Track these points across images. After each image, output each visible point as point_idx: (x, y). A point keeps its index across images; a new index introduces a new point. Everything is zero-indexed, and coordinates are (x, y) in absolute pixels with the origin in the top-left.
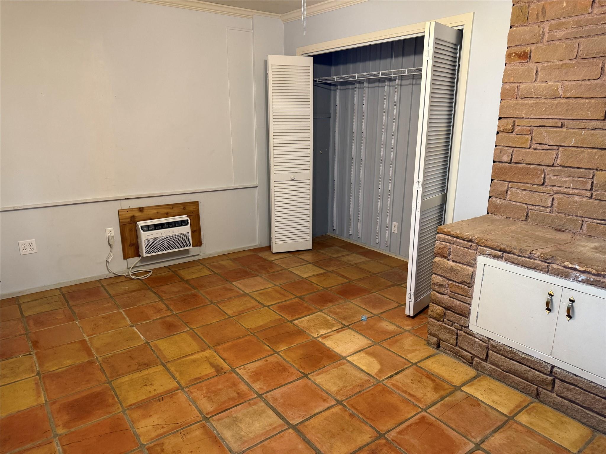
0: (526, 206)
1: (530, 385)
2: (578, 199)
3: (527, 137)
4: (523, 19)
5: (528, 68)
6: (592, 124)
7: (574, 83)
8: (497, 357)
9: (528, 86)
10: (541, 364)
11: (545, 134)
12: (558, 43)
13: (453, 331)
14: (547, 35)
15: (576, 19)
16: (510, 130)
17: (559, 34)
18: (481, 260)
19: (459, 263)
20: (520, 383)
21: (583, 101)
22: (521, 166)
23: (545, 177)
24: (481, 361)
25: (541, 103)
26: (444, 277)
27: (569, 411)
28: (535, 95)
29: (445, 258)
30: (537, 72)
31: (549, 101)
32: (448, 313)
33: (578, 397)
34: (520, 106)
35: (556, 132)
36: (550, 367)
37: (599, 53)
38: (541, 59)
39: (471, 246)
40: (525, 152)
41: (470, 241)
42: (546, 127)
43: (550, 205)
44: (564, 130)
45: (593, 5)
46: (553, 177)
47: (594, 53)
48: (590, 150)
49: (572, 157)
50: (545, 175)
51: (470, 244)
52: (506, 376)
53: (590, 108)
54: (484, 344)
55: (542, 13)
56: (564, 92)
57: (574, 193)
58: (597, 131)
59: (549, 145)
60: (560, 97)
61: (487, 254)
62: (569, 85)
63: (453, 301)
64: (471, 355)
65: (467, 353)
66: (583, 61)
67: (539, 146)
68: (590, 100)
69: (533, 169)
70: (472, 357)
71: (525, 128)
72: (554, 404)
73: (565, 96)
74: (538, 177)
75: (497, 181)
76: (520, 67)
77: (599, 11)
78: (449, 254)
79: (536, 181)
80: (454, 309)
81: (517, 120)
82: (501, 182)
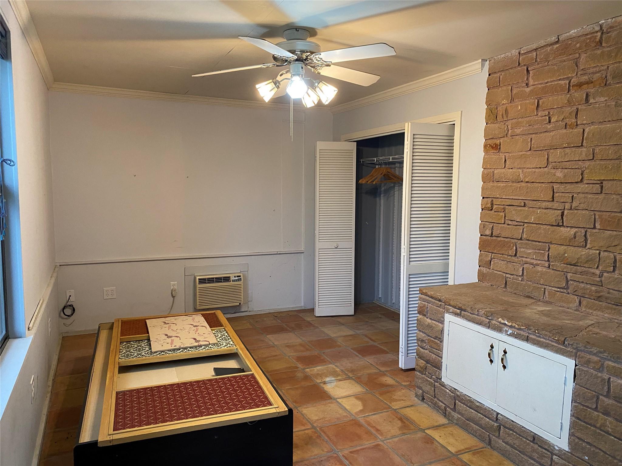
0: (504, 275)
1: (484, 432)
2: (539, 269)
3: (501, 214)
4: (493, 118)
5: (499, 157)
6: (544, 204)
7: (530, 170)
8: (461, 406)
9: (499, 172)
10: (490, 411)
11: (514, 212)
12: (517, 137)
13: (432, 383)
14: (510, 131)
15: (527, 119)
16: (489, 208)
17: (518, 131)
18: (448, 317)
19: (434, 320)
20: (477, 430)
21: (537, 185)
22: (499, 239)
23: (516, 249)
24: (451, 411)
25: (509, 186)
26: (425, 333)
27: (511, 456)
28: (505, 179)
29: (425, 315)
30: (505, 160)
31: (514, 184)
32: (428, 366)
33: (515, 442)
34: (495, 188)
35: (521, 210)
36: (495, 414)
37: (544, 147)
38: (507, 150)
39: (441, 305)
40: (501, 227)
41: (440, 301)
42: (514, 206)
43: (521, 274)
44: (526, 209)
45: (538, 109)
46: (522, 250)
47: (541, 147)
48: (545, 227)
49: (533, 232)
50: (516, 247)
51: (440, 303)
52: (468, 424)
53: (542, 191)
54: (452, 394)
55: (506, 114)
56: (524, 178)
57: (537, 263)
58: (548, 211)
59: (517, 222)
60: (522, 181)
61: (451, 312)
62: (527, 172)
63: (431, 355)
64: (444, 406)
65: (442, 404)
66: (535, 153)
67: (510, 223)
68: (542, 184)
69: (508, 242)
70: (445, 407)
71: (500, 206)
72: (500, 449)
73: (525, 180)
74: (511, 249)
75: (483, 252)
76: (494, 156)
77: (542, 113)
78: (427, 313)
79: (510, 253)
80: (431, 363)
81: (494, 200)
82: (486, 253)
